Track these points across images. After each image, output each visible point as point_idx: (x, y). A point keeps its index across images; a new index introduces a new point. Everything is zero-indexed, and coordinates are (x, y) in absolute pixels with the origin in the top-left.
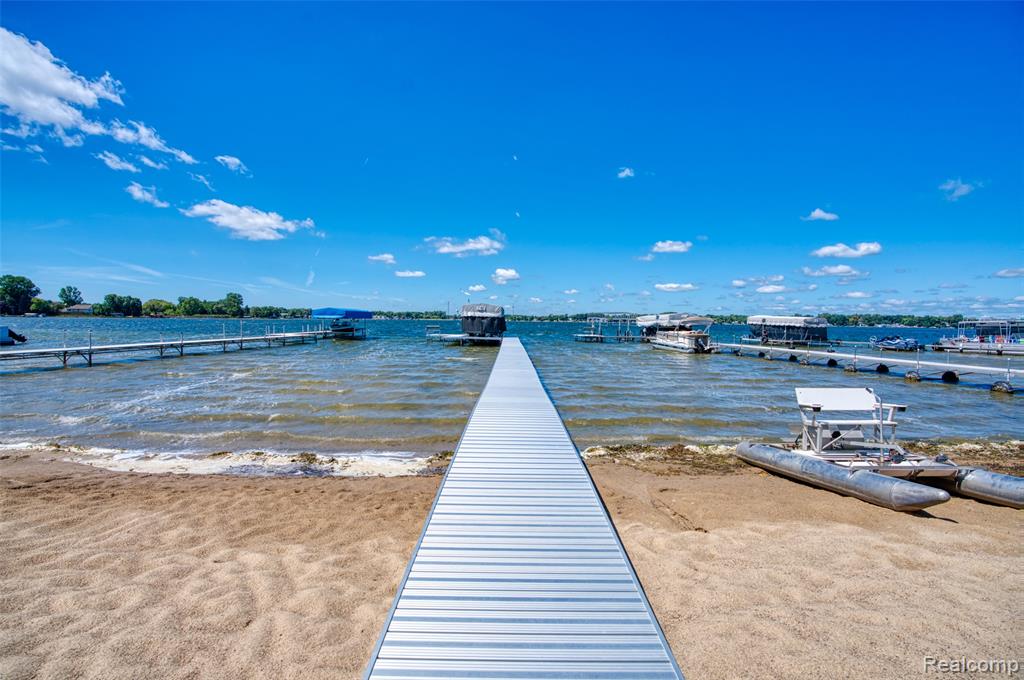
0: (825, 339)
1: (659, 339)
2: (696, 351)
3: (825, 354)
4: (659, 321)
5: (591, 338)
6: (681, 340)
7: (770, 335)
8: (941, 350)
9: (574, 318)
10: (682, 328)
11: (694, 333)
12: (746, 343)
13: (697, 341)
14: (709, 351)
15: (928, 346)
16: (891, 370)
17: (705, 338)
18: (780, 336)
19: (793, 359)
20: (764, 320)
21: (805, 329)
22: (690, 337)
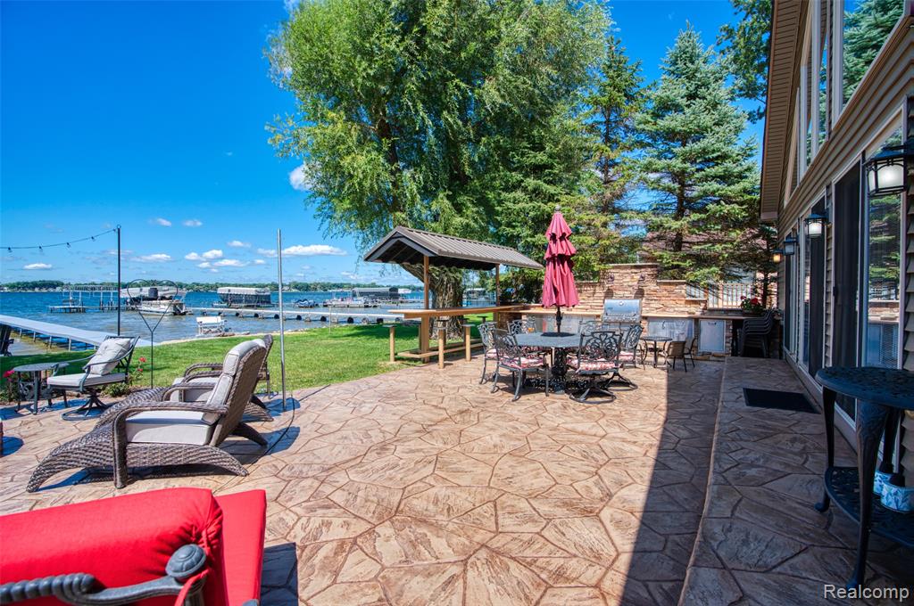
0: (269, 302)
1: (143, 307)
2: (175, 314)
3: (272, 312)
4: (142, 293)
5: (70, 308)
6: (162, 307)
7: (234, 301)
8: (326, 306)
10: (163, 298)
11: (173, 302)
12: (216, 307)
13: (175, 307)
14: (184, 314)
15: (321, 304)
16: (303, 318)
17: (181, 305)
18: (240, 301)
19: (256, 315)
20: (229, 291)
21: (256, 296)
22: (170, 305)
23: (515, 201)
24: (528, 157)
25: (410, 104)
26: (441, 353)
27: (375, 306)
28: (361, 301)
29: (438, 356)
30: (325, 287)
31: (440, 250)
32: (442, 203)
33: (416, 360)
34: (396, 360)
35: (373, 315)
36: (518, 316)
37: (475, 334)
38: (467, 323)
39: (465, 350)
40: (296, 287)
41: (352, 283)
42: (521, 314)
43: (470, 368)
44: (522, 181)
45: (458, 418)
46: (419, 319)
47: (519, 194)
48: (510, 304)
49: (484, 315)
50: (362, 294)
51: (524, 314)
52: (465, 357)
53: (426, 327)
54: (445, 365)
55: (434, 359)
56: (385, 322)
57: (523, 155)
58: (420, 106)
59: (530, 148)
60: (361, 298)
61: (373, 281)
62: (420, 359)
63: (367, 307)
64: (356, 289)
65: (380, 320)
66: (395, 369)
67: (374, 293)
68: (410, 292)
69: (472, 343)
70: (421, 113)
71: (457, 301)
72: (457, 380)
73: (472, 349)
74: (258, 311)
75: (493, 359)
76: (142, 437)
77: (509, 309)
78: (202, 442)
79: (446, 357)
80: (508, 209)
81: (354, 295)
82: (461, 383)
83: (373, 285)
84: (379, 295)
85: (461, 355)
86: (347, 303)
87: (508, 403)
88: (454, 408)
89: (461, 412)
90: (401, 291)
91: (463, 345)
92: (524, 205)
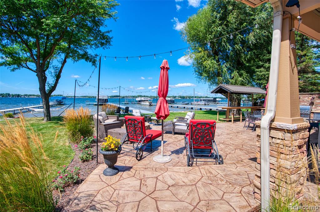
0: (174, 102)
1: (142, 103)
2: (150, 105)
4: (141, 99)
6: (147, 103)
8: (192, 104)
9: (110, 97)
10: (147, 101)
11: (149, 102)
14: (152, 105)
15: (190, 103)
17: (151, 103)
21: (170, 100)
22: (149, 103)
23: (261, 72)
24: (266, 56)
25: (224, 44)
26: (232, 119)
27: (208, 105)
28: (203, 103)
29: (231, 120)
30: (189, 97)
31: (233, 91)
32: (235, 73)
33: (225, 121)
34: (219, 120)
35: (208, 108)
36: (260, 110)
37: (243, 115)
38: (241, 111)
39: (240, 119)
40: (180, 97)
41: (199, 96)
42: (261, 109)
43: (241, 124)
44: (264, 65)
45: (236, 133)
46: (226, 110)
47: (262, 69)
48: (257, 106)
49: (248, 109)
50: (204, 100)
51: (262, 109)
52: (240, 121)
53: (228, 112)
54: (233, 123)
55: (230, 121)
56: (212, 110)
57: (264, 55)
58: (228, 44)
59: (267, 53)
60: (203, 102)
61: (207, 95)
62: (226, 121)
63: (205, 105)
64: (202, 99)
65: (211, 109)
66: (219, 123)
67: (207, 100)
68: (221, 100)
69: (242, 117)
70: (228, 46)
71: (239, 104)
72: (236, 126)
73: (242, 119)
74: (172, 105)
75: (248, 121)
76: (176, 127)
77: (257, 108)
78: (186, 129)
79: (234, 121)
80: (258, 74)
81: (201, 101)
82: (238, 127)
83: (207, 97)
84: (209, 101)
85: (239, 120)
86: (198, 103)
87: (251, 132)
88: (235, 131)
89: (237, 132)
90: (217, 99)
91: (240, 118)
92: (264, 73)
